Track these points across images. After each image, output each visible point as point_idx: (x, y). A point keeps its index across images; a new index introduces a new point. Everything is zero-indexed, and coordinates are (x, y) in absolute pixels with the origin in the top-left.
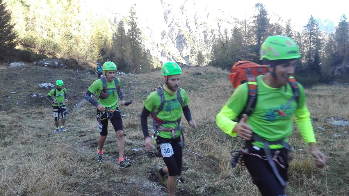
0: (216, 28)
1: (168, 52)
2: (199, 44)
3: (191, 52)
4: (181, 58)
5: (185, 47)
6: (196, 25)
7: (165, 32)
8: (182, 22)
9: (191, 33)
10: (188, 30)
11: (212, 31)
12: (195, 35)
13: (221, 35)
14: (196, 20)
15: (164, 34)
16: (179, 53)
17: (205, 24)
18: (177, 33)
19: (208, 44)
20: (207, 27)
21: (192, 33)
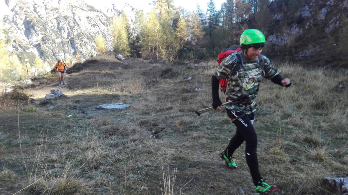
0: (71, 15)
1: (13, 40)
2: (51, 31)
3: (43, 40)
4: (30, 47)
5: (35, 34)
6: (46, 10)
7: (6, 17)
8: (27, 6)
9: (40, 19)
10: (37, 16)
11: (66, 18)
12: (45, 21)
13: (77, 22)
14: (45, 5)
15: (5, 19)
16: (28, 41)
17: (57, 10)
18: (24, 18)
19: (62, 31)
20: (59, 13)
21: (42, 19)
